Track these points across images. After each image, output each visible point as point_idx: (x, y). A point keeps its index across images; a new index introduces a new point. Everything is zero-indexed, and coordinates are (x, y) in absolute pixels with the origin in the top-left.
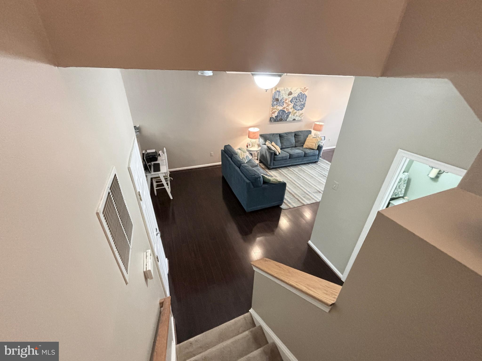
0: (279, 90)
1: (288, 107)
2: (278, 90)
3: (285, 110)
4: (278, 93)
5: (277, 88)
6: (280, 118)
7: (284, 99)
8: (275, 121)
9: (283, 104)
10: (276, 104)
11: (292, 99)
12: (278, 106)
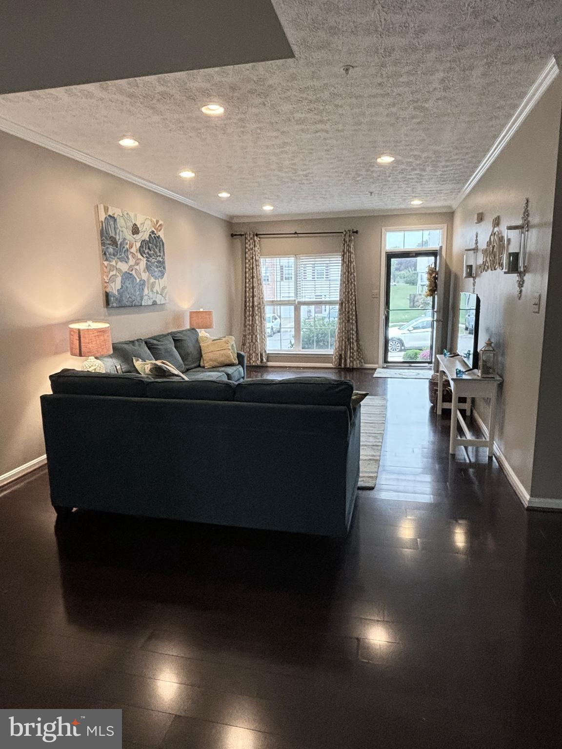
0: (114, 215)
1: (137, 268)
2: (110, 213)
3: (133, 272)
4: (112, 223)
5: (108, 208)
6: (128, 297)
7: (126, 241)
8: (118, 307)
9: (128, 258)
10: (114, 255)
11: (142, 246)
12: (118, 260)
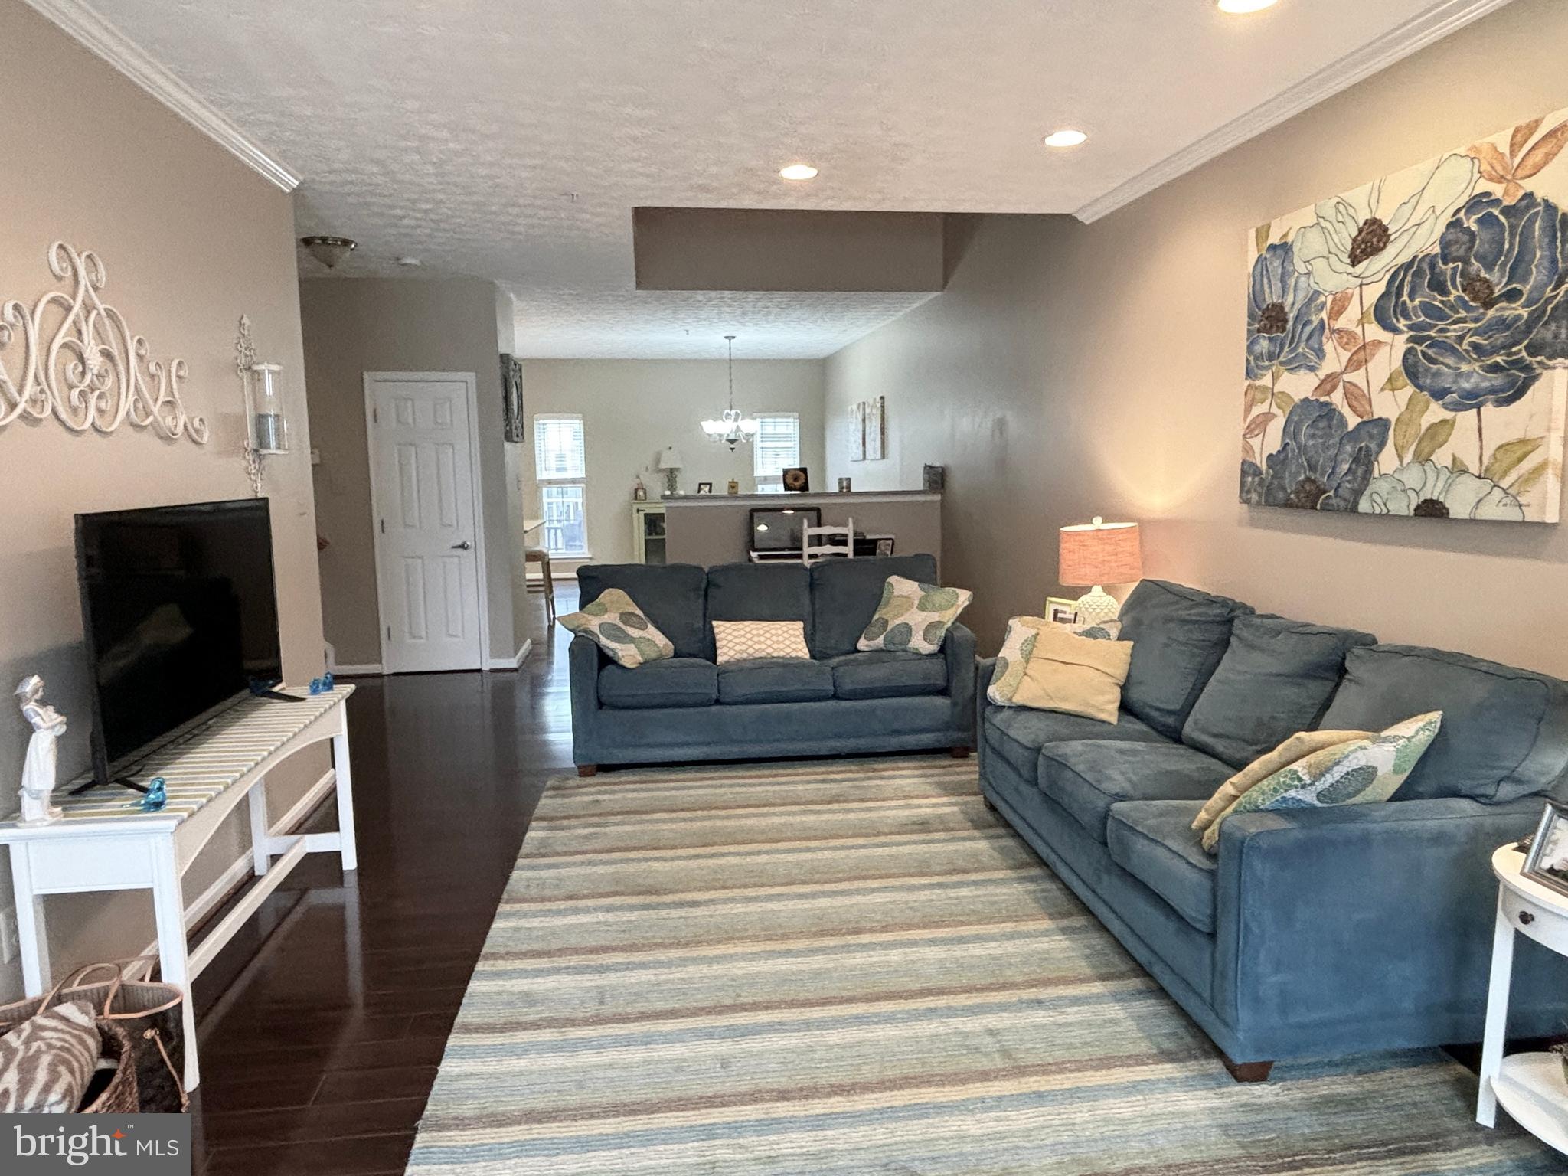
0: (1286, 235)
1: (1357, 377)
2: (1274, 239)
3: (1337, 398)
4: (1277, 263)
5: (1269, 226)
6: (1302, 477)
7: (1323, 299)
8: (1268, 504)
9: (1320, 353)
10: (1271, 357)
11: (1393, 289)
12: (1283, 369)
